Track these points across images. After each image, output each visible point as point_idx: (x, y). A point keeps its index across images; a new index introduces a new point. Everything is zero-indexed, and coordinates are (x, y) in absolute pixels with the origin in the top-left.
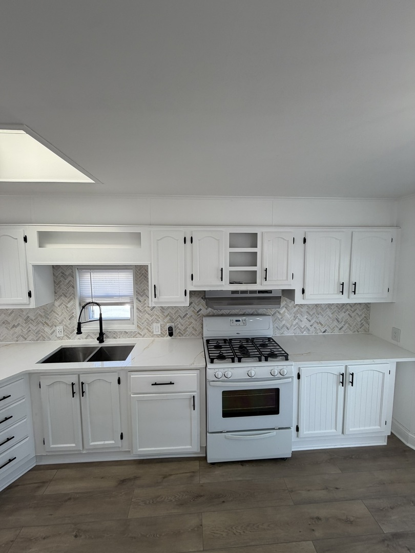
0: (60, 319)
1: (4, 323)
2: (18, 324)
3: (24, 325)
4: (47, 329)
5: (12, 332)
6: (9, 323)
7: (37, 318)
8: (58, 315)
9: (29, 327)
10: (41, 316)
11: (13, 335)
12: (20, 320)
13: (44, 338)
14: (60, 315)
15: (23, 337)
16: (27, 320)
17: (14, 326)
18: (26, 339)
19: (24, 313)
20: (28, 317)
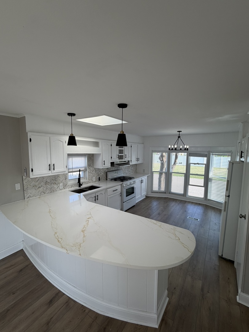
1: (34, 186)
3: (44, 186)
4: (55, 186)
5: (38, 190)
6: (36, 186)
8: (60, 178)
9: (47, 186)
10: (53, 180)
11: (38, 192)
12: (42, 184)
13: (54, 190)
15: (43, 192)
16: (46, 183)
17: (39, 187)
18: (45, 193)
20: (47, 181)
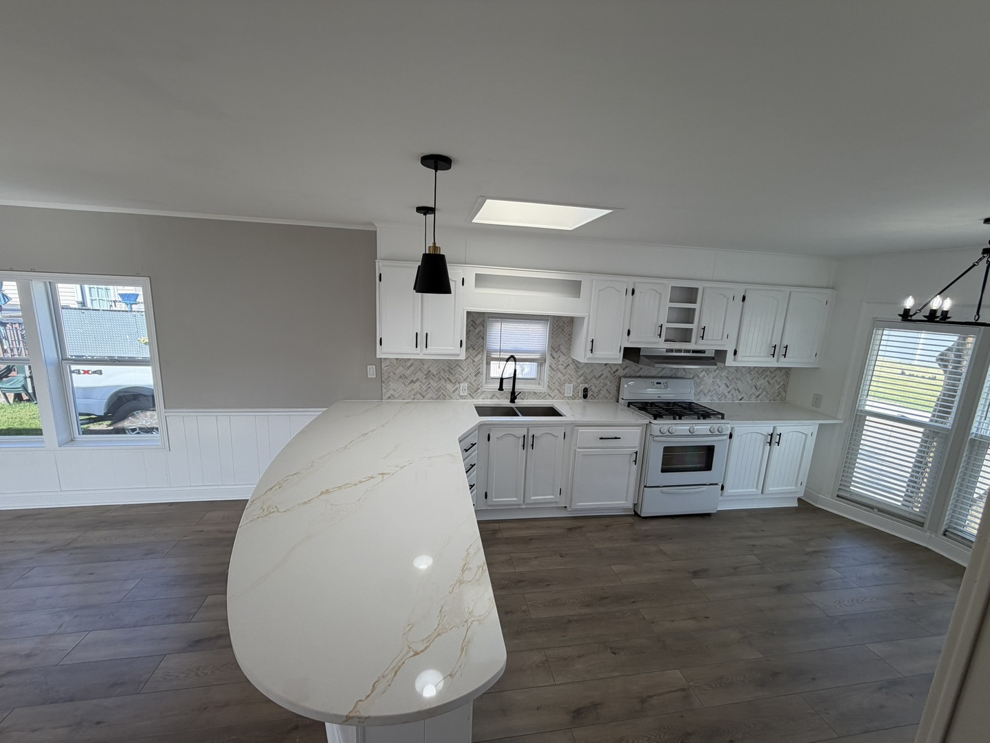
0: (465, 375)
1: (401, 377)
2: (418, 379)
3: (424, 381)
4: (449, 386)
5: (409, 388)
6: (407, 378)
7: (439, 373)
8: (463, 370)
9: (430, 383)
10: (445, 371)
11: (410, 391)
12: (420, 375)
13: (444, 395)
14: (465, 370)
15: (420, 394)
16: (428, 374)
17: (412, 382)
18: (424, 397)
19: (426, 367)
20: (429, 371)
